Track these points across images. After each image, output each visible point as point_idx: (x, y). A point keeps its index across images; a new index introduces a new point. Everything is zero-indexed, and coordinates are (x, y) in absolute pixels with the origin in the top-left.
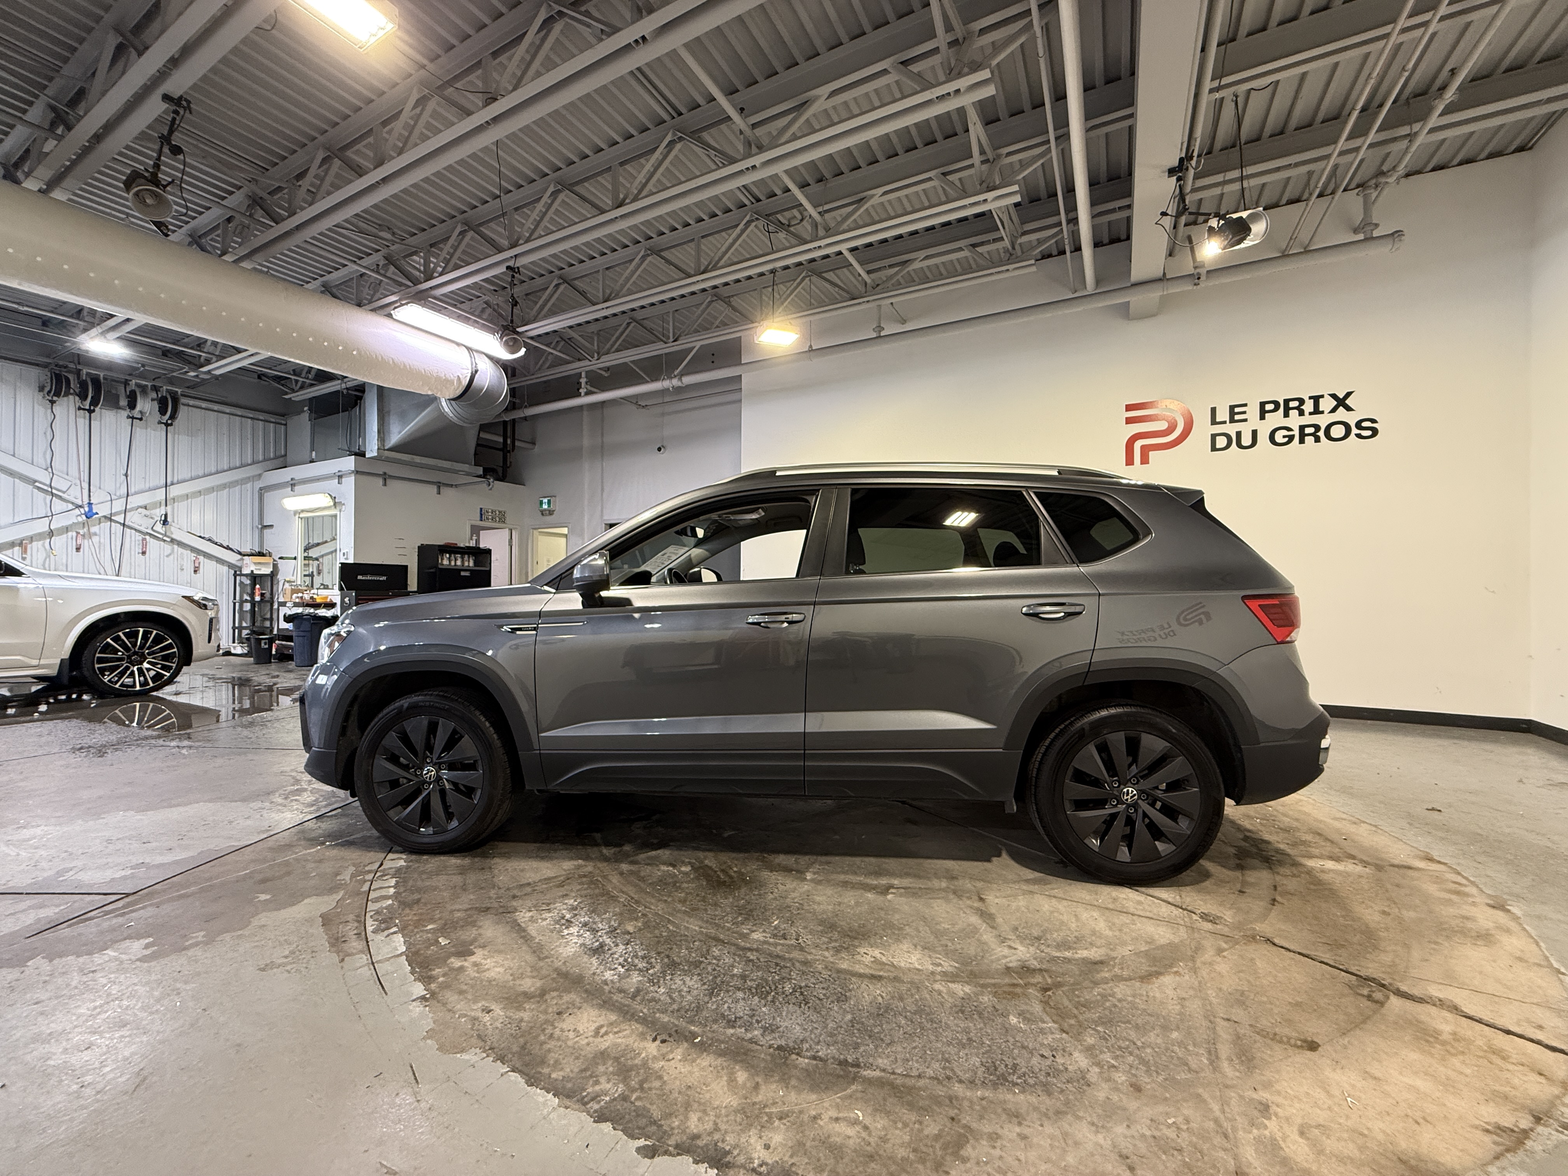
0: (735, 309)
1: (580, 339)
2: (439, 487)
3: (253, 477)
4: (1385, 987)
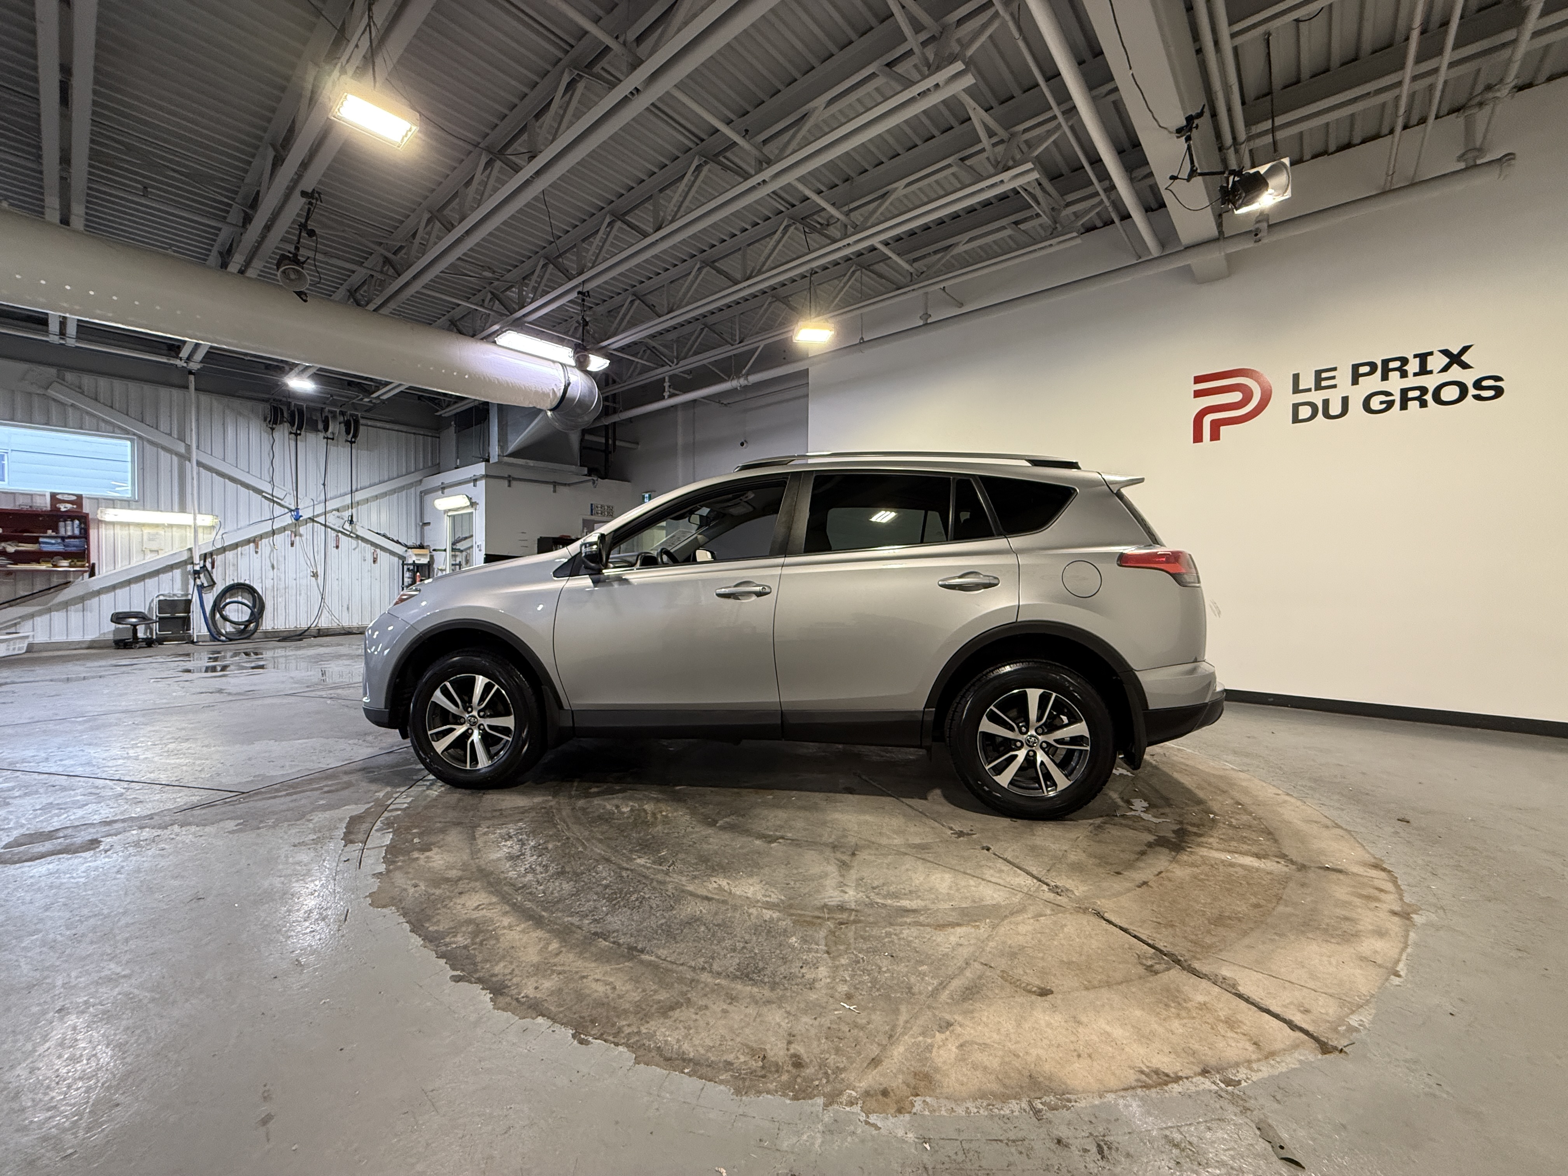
0: (793, 309)
1: (660, 346)
2: (555, 487)
3: (416, 482)
4: (1178, 962)
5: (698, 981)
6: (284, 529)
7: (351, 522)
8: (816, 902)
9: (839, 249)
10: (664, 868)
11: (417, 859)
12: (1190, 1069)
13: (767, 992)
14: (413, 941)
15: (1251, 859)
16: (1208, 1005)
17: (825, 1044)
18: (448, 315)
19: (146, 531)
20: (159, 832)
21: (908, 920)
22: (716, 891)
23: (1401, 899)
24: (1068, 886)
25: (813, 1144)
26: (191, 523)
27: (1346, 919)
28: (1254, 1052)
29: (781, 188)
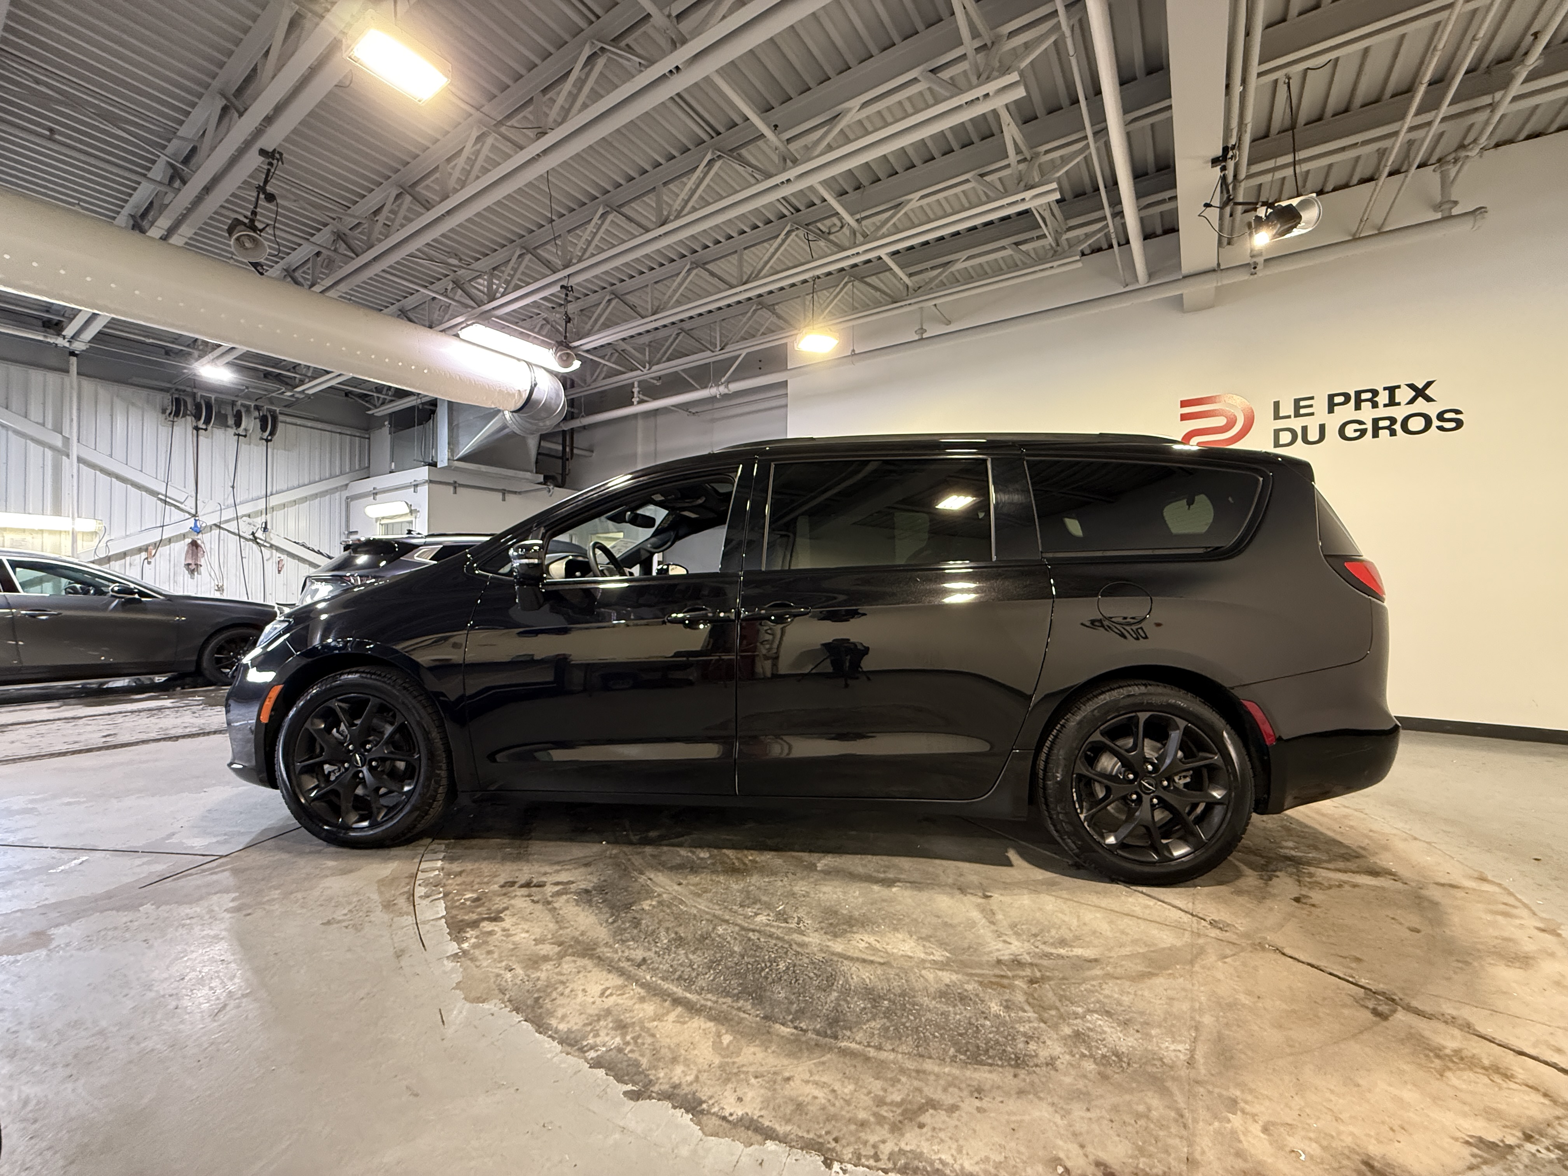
0: (779, 317)
1: (633, 351)
2: (504, 494)
4: (1393, 1000)
5: (924, 1072)
6: (184, 536)
7: (265, 529)
8: (985, 958)
9: (847, 257)
10: (793, 926)
13: (1011, 1079)
14: (546, 1046)
16: (1466, 1053)
18: (400, 303)
19: (9, 536)
20: (129, 915)
22: (870, 951)
24: (1224, 920)
26: (69, 528)
27: (1506, 939)
28: (1553, 1107)
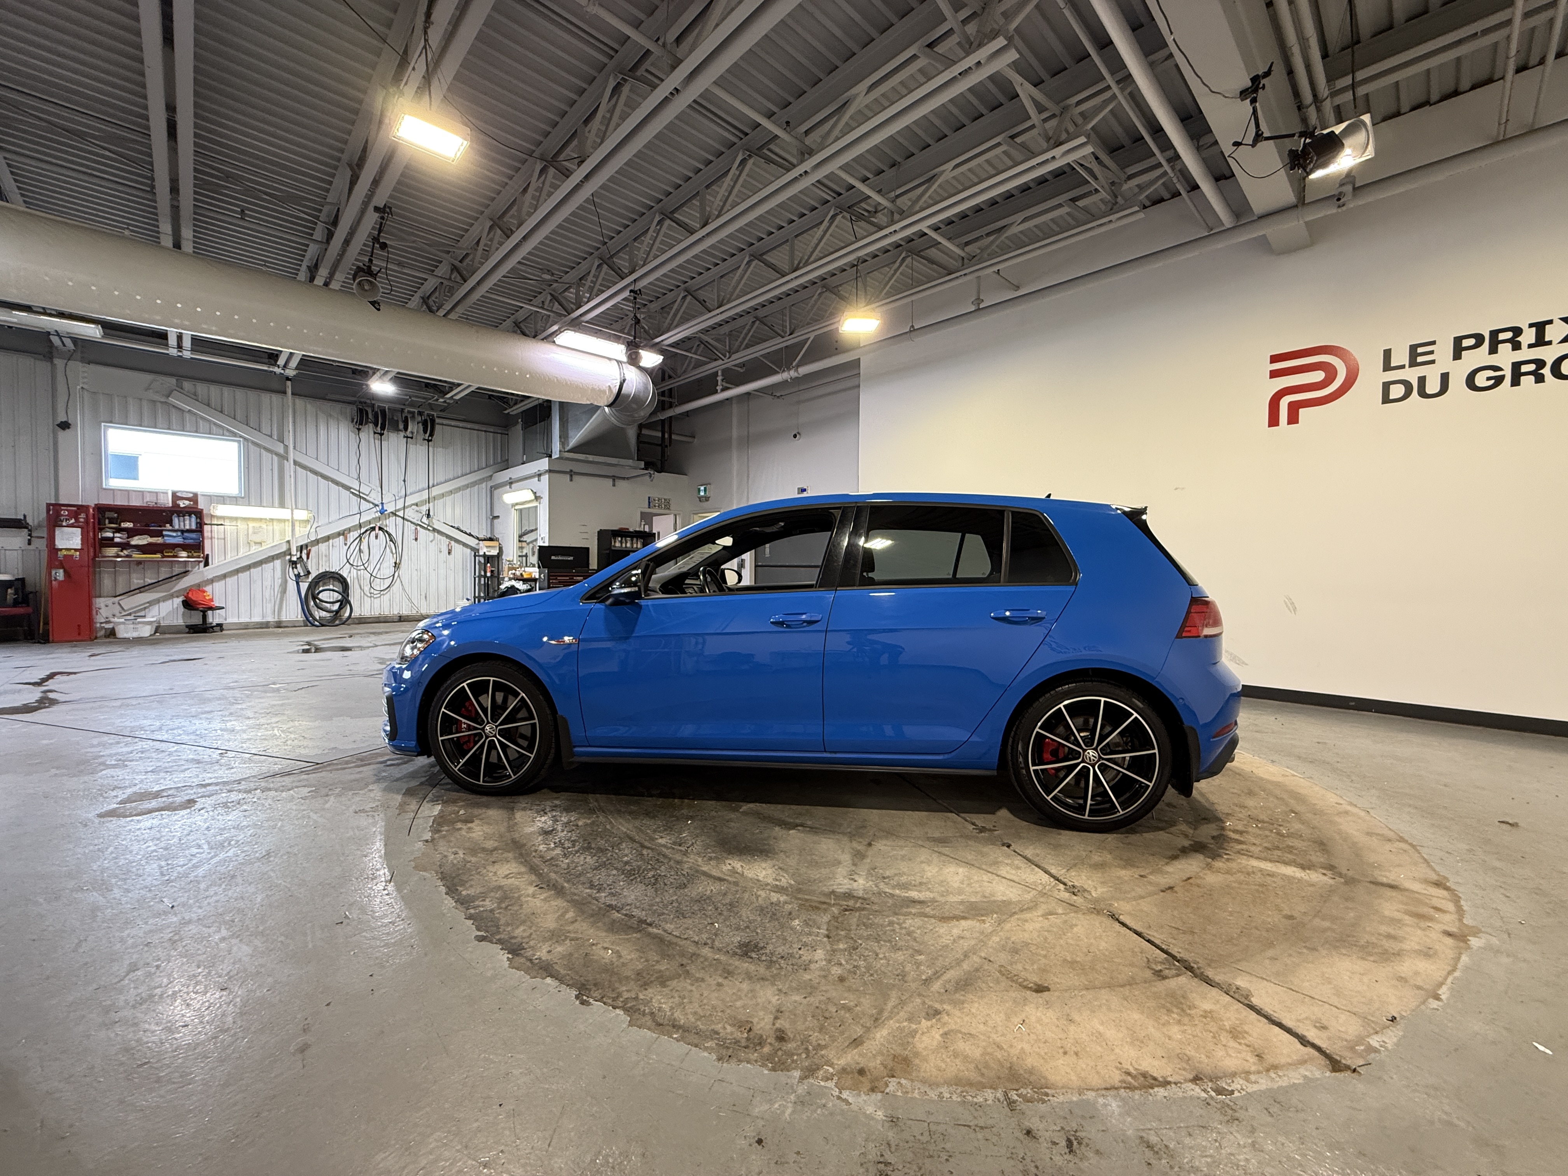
0: (843, 298)
1: (713, 341)
2: (614, 480)
3: (487, 477)
4: (1190, 968)
6: (369, 522)
7: (428, 516)
8: (824, 888)
9: (886, 235)
11: (460, 829)
12: (1181, 1075)
13: (762, 970)
14: (446, 902)
15: (1295, 869)
16: (1215, 1015)
17: (810, 1022)
18: (512, 317)
19: (251, 524)
20: (245, 795)
21: (913, 911)
22: (729, 873)
23: (1460, 920)
24: (1086, 887)
25: (784, 1112)
26: (290, 518)
27: (1389, 936)
28: (1255, 1064)
29: (826, 177)
